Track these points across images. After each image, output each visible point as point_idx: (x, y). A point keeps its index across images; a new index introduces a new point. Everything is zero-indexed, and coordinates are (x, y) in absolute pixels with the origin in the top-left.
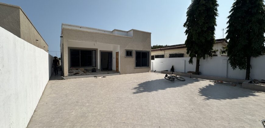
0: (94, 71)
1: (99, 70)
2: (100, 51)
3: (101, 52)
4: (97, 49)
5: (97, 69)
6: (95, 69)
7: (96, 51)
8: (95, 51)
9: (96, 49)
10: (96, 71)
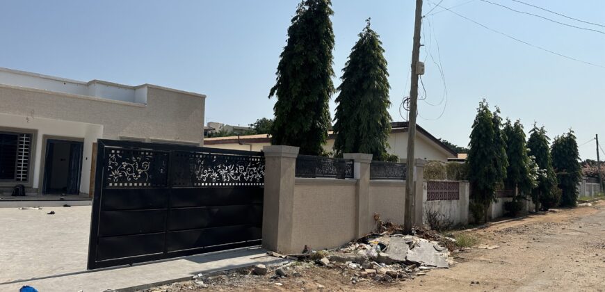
0: (20, 193)
1: (37, 190)
2: (45, 136)
3: (48, 141)
4: (36, 132)
5: (31, 187)
6: (23, 187)
7: (30, 136)
8: (28, 135)
9: (31, 130)
10: (26, 194)
